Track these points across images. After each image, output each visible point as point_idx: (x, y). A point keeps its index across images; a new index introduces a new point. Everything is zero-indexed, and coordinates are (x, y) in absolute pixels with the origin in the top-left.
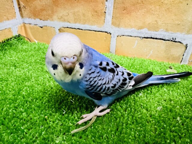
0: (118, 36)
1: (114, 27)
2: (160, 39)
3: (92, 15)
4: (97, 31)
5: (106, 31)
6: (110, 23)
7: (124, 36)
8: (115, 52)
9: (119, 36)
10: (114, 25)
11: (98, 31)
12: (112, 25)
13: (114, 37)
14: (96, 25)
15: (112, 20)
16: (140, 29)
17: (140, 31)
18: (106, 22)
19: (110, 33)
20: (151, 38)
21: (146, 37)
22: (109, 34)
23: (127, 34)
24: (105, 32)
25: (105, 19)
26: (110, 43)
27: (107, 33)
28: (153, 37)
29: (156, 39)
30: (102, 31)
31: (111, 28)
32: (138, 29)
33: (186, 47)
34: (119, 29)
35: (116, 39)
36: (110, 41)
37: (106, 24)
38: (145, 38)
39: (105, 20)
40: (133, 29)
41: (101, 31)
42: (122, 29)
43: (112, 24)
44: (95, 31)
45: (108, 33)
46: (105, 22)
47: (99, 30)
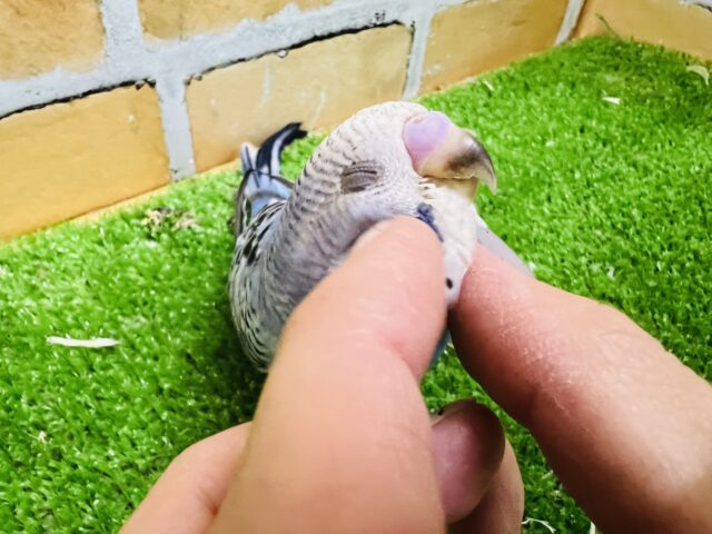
0: (188, 83)
1: (157, 40)
2: (343, 32)
3: (18, 12)
4: (76, 97)
5: (128, 78)
6: (136, 25)
7: (212, 69)
8: (192, 161)
9: (193, 81)
10: (155, 34)
11: (85, 94)
12: (148, 35)
13: (173, 94)
14: (59, 68)
15: (141, 10)
16: (272, 14)
17: (269, 23)
18: (108, 27)
19: (146, 80)
20: (316, 39)
21: (297, 41)
22: (146, 86)
23: (223, 57)
24: (125, 84)
25: (102, 9)
26: (163, 131)
27: (133, 88)
28: (318, 33)
29: (331, 35)
30: (106, 84)
31: (148, 50)
32: (264, 17)
33: (413, 34)
34: (184, 44)
35: (185, 99)
36: (160, 119)
37: (116, 42)
38: (295, 47)
39: (105, 20)
40: (245, 21)
41: (95, 86)
42: (199, 37)
43: (146, 30)
44: (66, 100)
45: (138, 87)
46: (104, 31)
47: (86, 90)
